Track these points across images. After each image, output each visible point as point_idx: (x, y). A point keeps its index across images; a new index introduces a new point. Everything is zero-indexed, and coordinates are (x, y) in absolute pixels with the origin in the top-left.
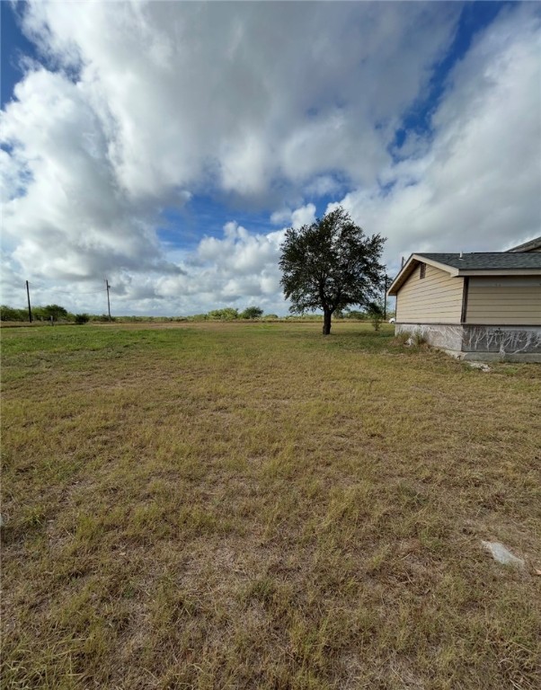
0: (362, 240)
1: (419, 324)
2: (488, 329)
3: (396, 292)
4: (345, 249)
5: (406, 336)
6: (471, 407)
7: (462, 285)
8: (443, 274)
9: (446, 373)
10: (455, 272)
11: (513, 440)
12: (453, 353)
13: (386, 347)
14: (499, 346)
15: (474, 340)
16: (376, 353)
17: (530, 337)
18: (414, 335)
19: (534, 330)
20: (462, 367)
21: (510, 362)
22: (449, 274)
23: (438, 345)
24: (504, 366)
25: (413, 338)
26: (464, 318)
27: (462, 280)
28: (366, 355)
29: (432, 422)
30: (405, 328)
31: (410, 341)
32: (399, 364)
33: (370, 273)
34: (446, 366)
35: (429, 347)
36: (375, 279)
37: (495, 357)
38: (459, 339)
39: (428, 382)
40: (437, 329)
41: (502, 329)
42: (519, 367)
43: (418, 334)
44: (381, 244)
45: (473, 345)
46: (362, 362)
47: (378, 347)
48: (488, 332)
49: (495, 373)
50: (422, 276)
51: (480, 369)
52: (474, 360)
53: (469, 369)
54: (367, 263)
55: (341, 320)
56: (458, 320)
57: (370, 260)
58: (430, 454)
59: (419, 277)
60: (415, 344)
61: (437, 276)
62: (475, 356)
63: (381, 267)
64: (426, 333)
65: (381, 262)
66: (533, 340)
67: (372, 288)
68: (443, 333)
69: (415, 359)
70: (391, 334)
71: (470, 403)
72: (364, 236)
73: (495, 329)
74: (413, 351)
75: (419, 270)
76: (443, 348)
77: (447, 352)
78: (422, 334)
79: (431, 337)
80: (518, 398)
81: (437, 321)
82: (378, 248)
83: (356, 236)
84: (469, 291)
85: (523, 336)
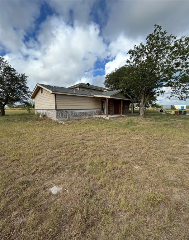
0: (17, 75)
1: (43, 110)
2: (63, 111)
3: (33, 97)
4: (8, 77)
5: (39, 114)
6: (57, 137)
7: (54, 96)
8: (48, 92)
9: (52, 126)
10: (51, 92)
11: (66, 145)
12: (54, 119)
13: (31, 119)
14: (67, 116)
15: (60, 115)
16: (26, 122)
17: (73, 113)
18: (41, 114)
19: (74, 111)
20: (57, 123)
21: (69, 120)
22: (50, 92)
23: (50, 117)
24: (68, 121)
25: (41, 115)
26: (56, 108)
27: (54, 95)
28: (21, 123)
29: (42, 147)
30: (38, 111)
31: (40, 116)
32: (35, 126)
33: (23, 89)
34: (52, 124)
35: (47, 118)
36: (26, 92)
37: (66, 119)
38: (56, 114)
39: (44, 131)
40: (49, 111)
41: (67, 111)
42: (71, 121)
43: (43, 113)
44: (26, 78)
45: (60, 116)
46: (19, 127)
47: (28, 119)
48: (64, 112)
49: (66, 124)
50: (42, 92)
51: (62, 123)
52: (60, 121)
53: (58, 124)
54: (21, 85)
55: (13, 109)
56: (54, 108)
57: (22, 84)
58: (38, 160)
59: (41, 93)
60: (42, 117)
61: (47, 93)
62: (61, 119)
63: (27, 88)
64: (46, 113)
65: (27, 85)
66: (74, 113)
67: (24, 95)
68: (51, 113)
69: (41, 123)
70: (34, 114)
71: (57, 135)
72: (17, 73)
73: (65, 111)
74: (42, 120)
75: (41, 90)
76: (51, 118)
77: (53, 119)
78: (44, 113)
79: (47, 114)
80: (70, 131)
81: (49, 109)
82: (25, 80)
83: (13, 72)
84: (57, 99)
85: (72, 113)
